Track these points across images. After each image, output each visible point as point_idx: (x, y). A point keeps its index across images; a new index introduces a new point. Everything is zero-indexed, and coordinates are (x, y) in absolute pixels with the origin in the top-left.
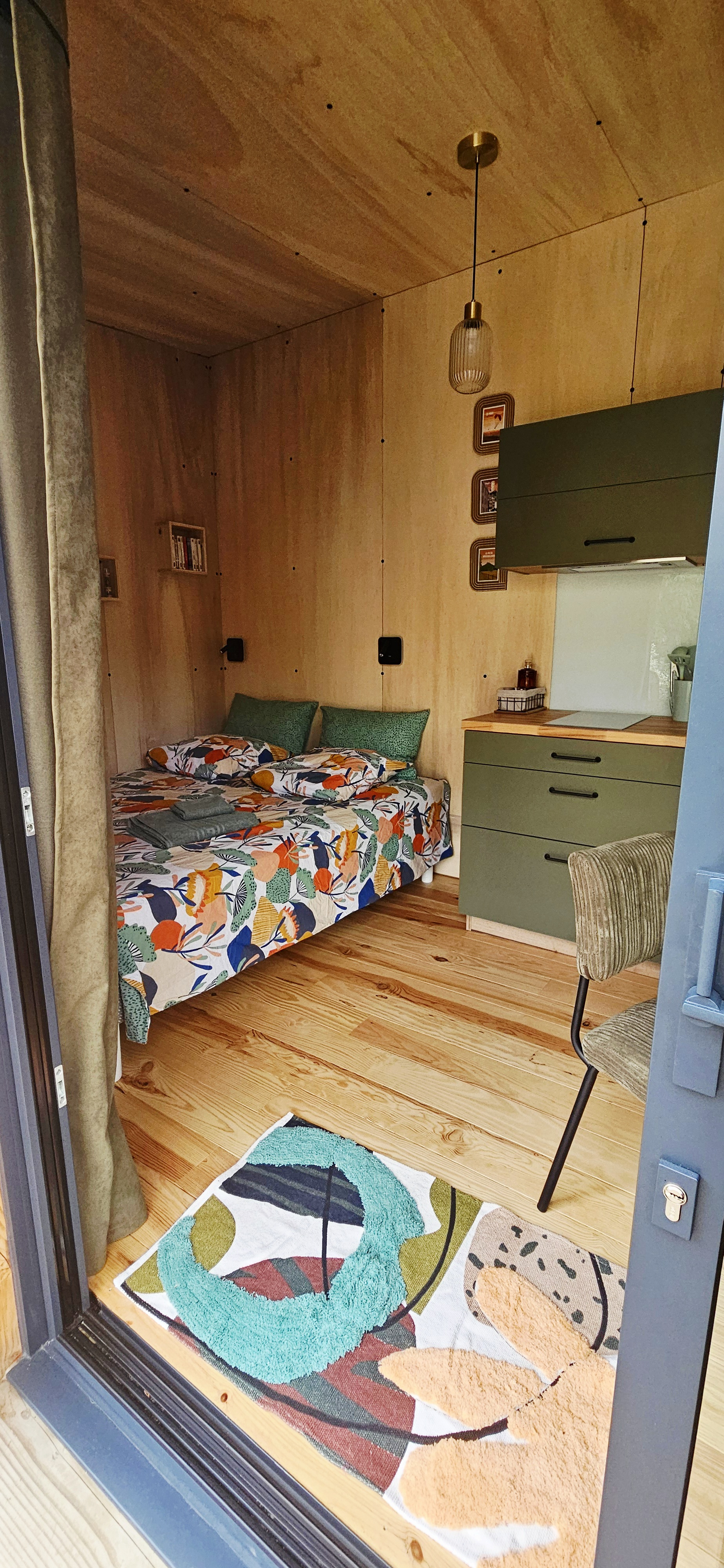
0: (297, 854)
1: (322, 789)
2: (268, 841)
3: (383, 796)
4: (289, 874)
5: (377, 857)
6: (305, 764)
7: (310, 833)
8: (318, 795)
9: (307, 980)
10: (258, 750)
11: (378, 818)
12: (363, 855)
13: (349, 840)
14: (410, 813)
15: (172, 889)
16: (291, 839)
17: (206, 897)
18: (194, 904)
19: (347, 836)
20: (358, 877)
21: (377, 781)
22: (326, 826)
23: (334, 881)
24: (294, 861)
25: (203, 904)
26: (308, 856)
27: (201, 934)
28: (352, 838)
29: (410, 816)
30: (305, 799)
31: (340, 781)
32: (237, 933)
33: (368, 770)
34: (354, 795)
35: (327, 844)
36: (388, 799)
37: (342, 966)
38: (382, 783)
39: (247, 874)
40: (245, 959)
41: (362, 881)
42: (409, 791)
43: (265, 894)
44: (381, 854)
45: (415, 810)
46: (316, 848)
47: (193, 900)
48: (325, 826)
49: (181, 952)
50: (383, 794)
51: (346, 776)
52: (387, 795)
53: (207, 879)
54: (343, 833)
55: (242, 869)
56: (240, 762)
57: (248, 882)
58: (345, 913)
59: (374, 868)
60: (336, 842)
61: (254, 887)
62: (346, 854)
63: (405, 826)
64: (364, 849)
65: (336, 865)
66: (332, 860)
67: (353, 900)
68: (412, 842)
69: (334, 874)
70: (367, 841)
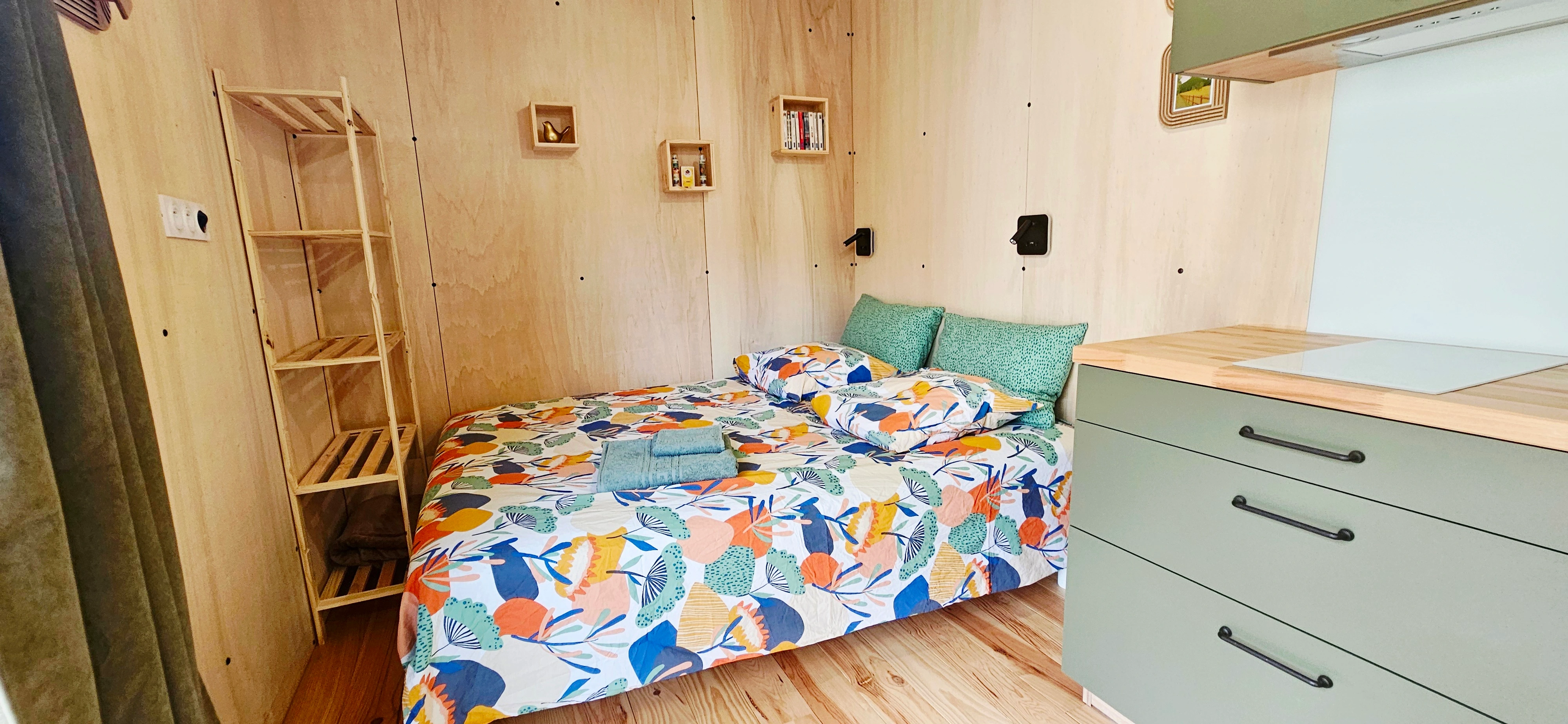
0: (770, 529)
1: (877, 430)
2: (727, 502)
3: (970, 451)
4: (751, 557)
5: (937, 545)
6: (880, 391)
7: (805, 498)
8: (871, 439)
9: (779, 711)
10: (851, 365)
11: (941, 486)
12: (906, 541)
13: (876, 515)
14: (1015, 483)
15: (536, 557)
16: (767, 505)
17: (590, 574)
18: (569, 582)
19: (873, 509)
20: (896, 572)
21: (972, 427)
22: (839, 490)
23: (841, 575)
24: (762, 538)
25: (584, 583)
26: (790, 533)
27: (582, 624)
28: (883, 512)
29: (1015, 488)
30: (857, 441)
31: (903, 423)
32: (649, 629)
33: (957, 409)
34: (923, 444)
35: (831, 519)
36: (975, 458)
37: (842, 706)
38: (983, 430)
39: (669, 549)
40: (662, 666)
41: (902, 578)
42: (1021, 447)
43: (702, 580)
44: (946, 540)
45: (1028, 480)
46: (808, 522)
47: (567, 576)
48: (837, 491)
49: (547, 644)
50: (969, 448)
51: (915, 416)
52: (976, 450)
53: (596, 549)
54: (865, 505)
55: (660, 541)
56: (819, 380)
57: (669, 561)
58: (866, 623)
59: (930, 561)
60: (851, 516)
61: (681, 569)
62: (870, 536)
63: (1003, 502)
64: (908, 531)
65: (849, 550)
66: (840, 542)
67: (883, 604)
68: (1018, 528)
69: (842, 564)
70: (915, 520)
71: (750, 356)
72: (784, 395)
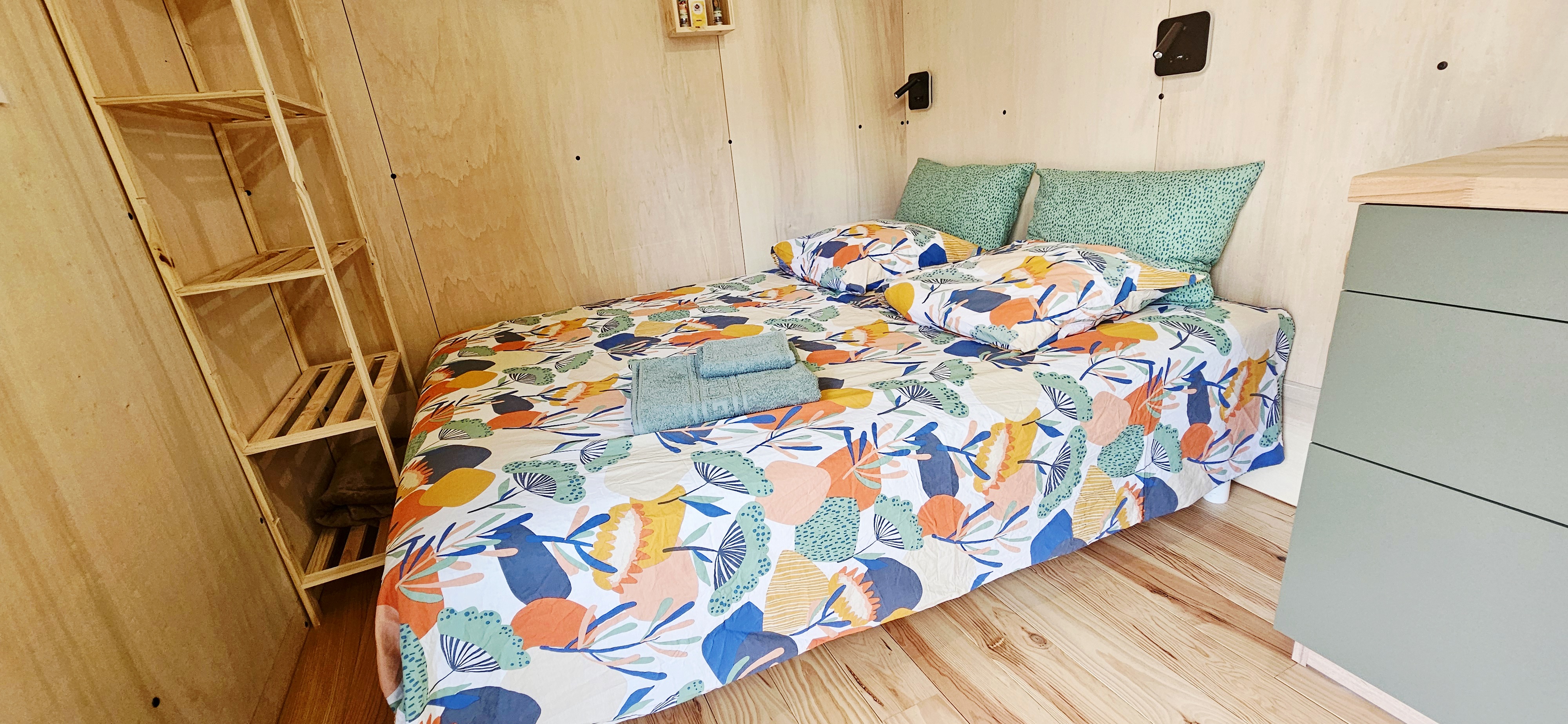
0: (877, 471)
1: (988, 324)
2: (816, 438)
3: (1119, 344)
4: (855, 509)
5: (1084, 470)
6: (976, 273)
7: (918, 425)
8: (979, 335)
9: (894, 692)
10: (921, 244)
11: (1092, 394)
12: (1048, 469)
13: (1011, 439)
14: (1180, 382)
15: (561, 540)
16: (870, 437)
17: (641, 555)
18: (613, 570)
19: (1008, 432)
20: (1034, 509)
21: (1113, 312)
22: (960, 410)
23: (969, 519)
24: (868, 483)
25: (634, 568)
26: (904, 473)
27: (636, 621)
28: (1021, 434)
29: (1179, 388)
30: (957, 340)
31: (1026, 312)
32: (727, 615)
33: (1093, 289)
34: (1053, 339)
35: (955, 450)
36: (1129, 352)
37: (975, 680)
38: (1125, 314)
39: (746, 511)
40: (747, 659)
41: (1041, 515)
42: (1184, 334)
43: (792, 547)
44: (1095, 463)
45: (1196, 377)
46: (926, 457)
47: (609, 562)
48: (959, 410)
49: (591, 652)
50: (1118, 340)
51: (1040, 302)
52: (1128, 342)
53: (646, 521)
54: (998, 426)
55: (732, 501)
56: (885, 266)
57: (748, 527)
58: (997, 573)
59: (1076, 491)
60: (980, 444)
61: (763, 535)
62: (1004, 466)
63: (1165, 407)
64: (1050, 457)
65: (977, 487)
66: (967, 481)
67: (1018, 550)
68: (1180, 439)
69: (970, 505)
70: (1059, 441)
71: (792, 242)
72: (843, 287)
